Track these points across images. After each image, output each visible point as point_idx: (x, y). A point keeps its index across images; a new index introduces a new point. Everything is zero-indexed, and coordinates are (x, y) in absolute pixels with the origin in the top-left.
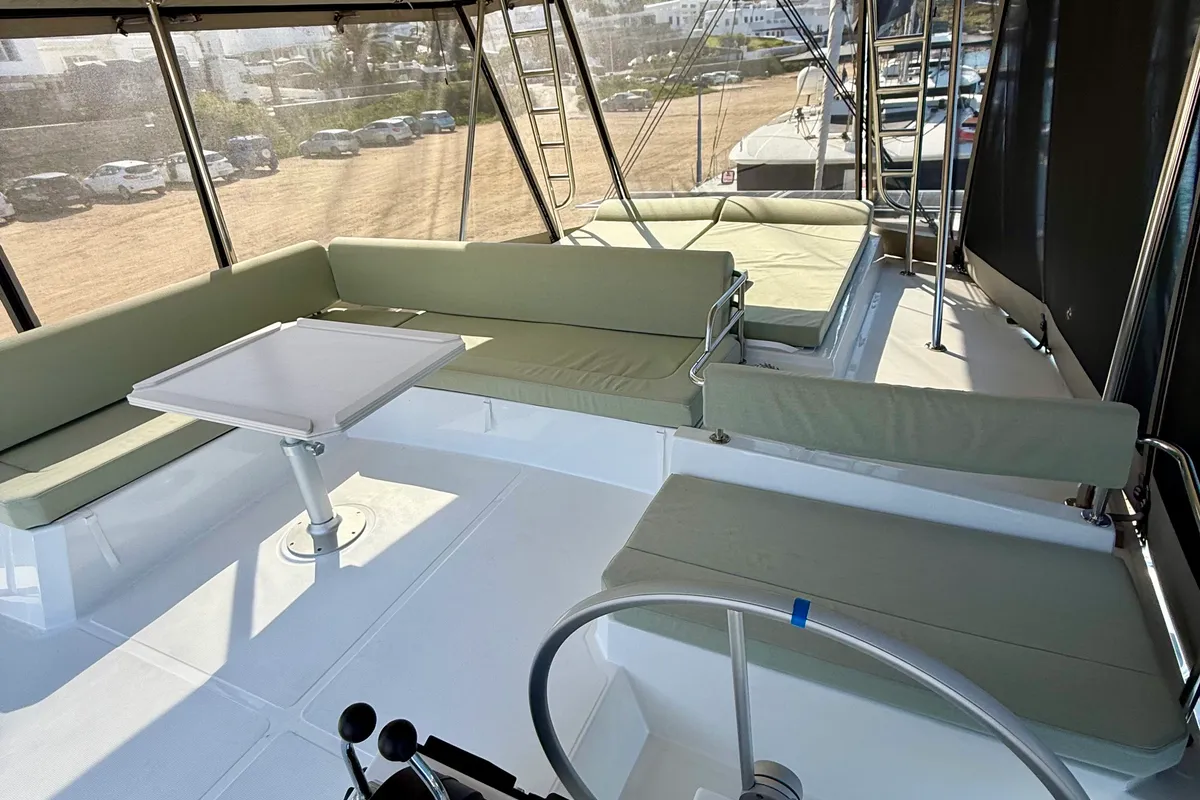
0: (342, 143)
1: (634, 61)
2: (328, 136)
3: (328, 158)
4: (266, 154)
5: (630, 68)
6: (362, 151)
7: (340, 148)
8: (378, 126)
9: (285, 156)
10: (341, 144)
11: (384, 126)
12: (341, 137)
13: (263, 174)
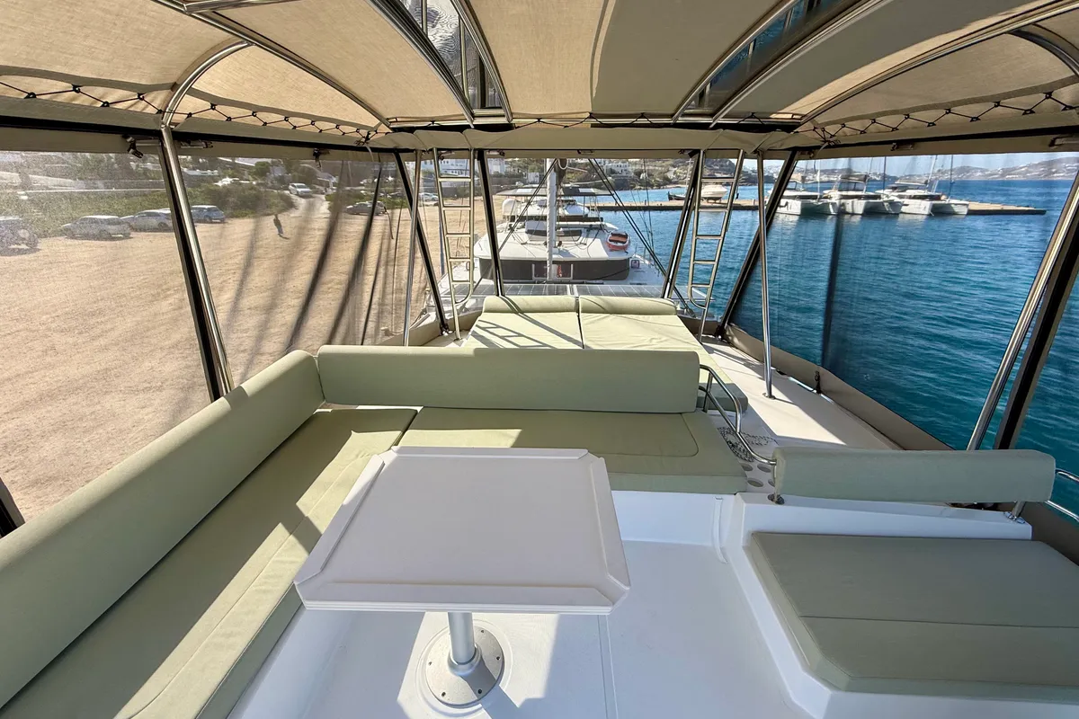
0: (113, 227)
1: (365, 181)
2: (96, 221)
3: (98, 239)
4: (23, 233)
5: (362, 185)
6: (133, 234)
7: (111, 232)
8: (149, 215)
9: (45, 235)
10: (112, 229)
11: (157, 215)
12: (109, 222)
13: (20, 252)
